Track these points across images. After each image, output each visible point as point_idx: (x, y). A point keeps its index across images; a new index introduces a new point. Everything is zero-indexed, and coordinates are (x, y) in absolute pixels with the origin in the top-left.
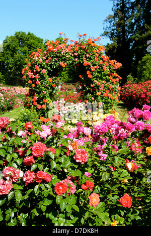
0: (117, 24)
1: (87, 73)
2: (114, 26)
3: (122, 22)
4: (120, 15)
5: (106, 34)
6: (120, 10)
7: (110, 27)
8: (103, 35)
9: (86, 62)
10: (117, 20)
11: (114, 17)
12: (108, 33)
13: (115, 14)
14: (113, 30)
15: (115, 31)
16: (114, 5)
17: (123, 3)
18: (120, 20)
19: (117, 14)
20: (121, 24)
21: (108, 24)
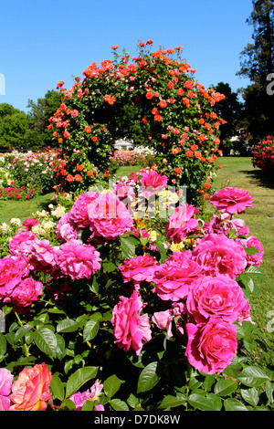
0: (259, 56)
1: (154, 113)
2: (255, 59)
3: (267, 53)
4: (265, 43)
5: (244, 71)
6: (263, 36)
7: (249, 62)
8: (240, 74)
9: (151, 93)
10: (260, 51)
11: (256, 47)
12: (246, 70)
13: (256, 43)
14: (254, 65)
15: (258, 67)
16: (255, 31)
17: (268, 27)
18: (264, 51)
19: (260, 43)
20: (266, 56)
21: (248, 58)
